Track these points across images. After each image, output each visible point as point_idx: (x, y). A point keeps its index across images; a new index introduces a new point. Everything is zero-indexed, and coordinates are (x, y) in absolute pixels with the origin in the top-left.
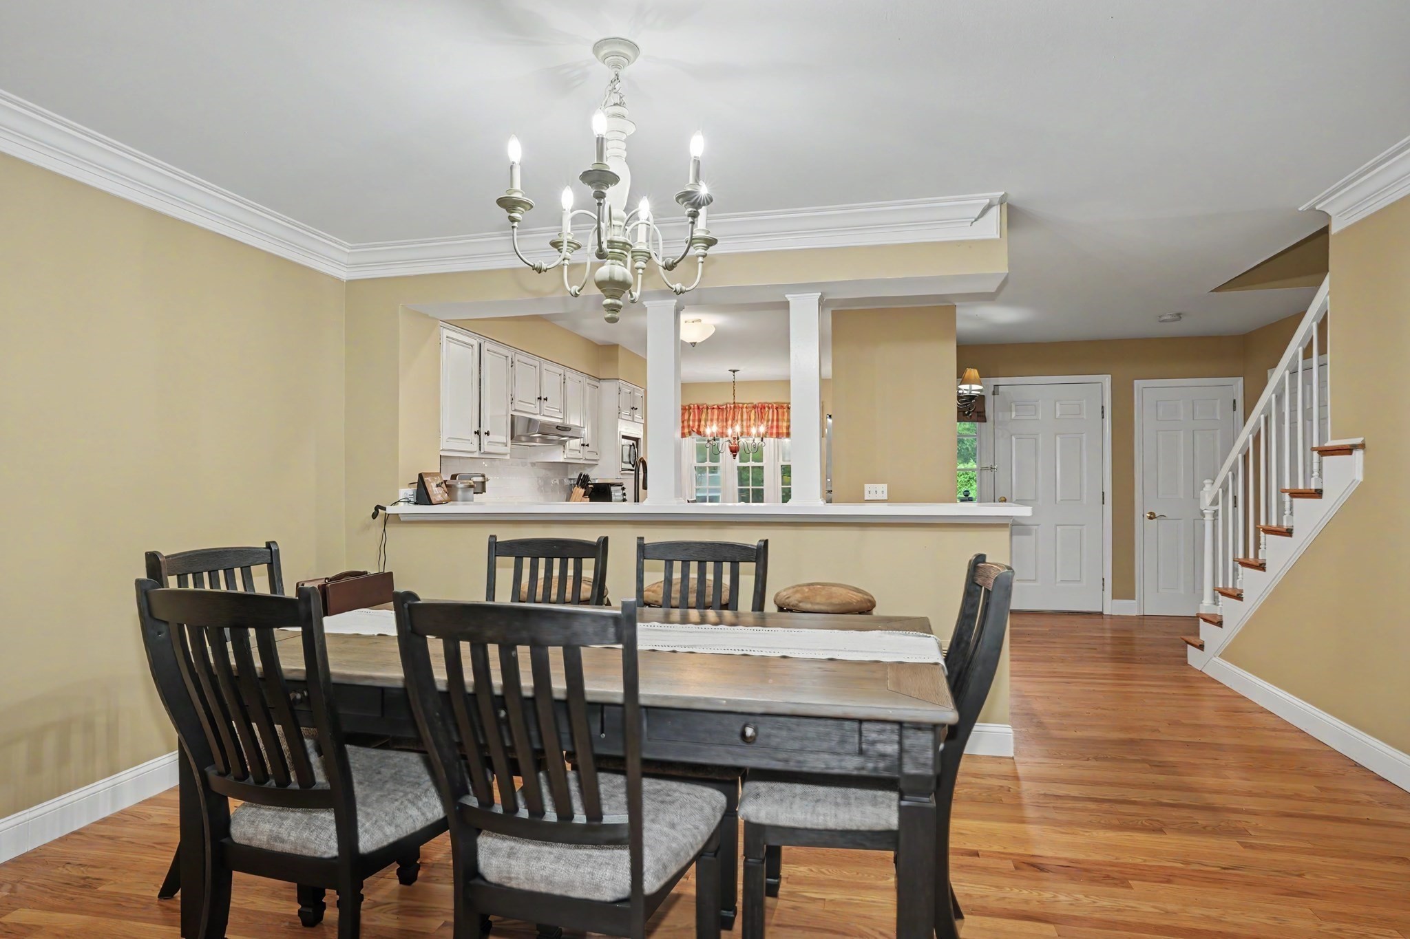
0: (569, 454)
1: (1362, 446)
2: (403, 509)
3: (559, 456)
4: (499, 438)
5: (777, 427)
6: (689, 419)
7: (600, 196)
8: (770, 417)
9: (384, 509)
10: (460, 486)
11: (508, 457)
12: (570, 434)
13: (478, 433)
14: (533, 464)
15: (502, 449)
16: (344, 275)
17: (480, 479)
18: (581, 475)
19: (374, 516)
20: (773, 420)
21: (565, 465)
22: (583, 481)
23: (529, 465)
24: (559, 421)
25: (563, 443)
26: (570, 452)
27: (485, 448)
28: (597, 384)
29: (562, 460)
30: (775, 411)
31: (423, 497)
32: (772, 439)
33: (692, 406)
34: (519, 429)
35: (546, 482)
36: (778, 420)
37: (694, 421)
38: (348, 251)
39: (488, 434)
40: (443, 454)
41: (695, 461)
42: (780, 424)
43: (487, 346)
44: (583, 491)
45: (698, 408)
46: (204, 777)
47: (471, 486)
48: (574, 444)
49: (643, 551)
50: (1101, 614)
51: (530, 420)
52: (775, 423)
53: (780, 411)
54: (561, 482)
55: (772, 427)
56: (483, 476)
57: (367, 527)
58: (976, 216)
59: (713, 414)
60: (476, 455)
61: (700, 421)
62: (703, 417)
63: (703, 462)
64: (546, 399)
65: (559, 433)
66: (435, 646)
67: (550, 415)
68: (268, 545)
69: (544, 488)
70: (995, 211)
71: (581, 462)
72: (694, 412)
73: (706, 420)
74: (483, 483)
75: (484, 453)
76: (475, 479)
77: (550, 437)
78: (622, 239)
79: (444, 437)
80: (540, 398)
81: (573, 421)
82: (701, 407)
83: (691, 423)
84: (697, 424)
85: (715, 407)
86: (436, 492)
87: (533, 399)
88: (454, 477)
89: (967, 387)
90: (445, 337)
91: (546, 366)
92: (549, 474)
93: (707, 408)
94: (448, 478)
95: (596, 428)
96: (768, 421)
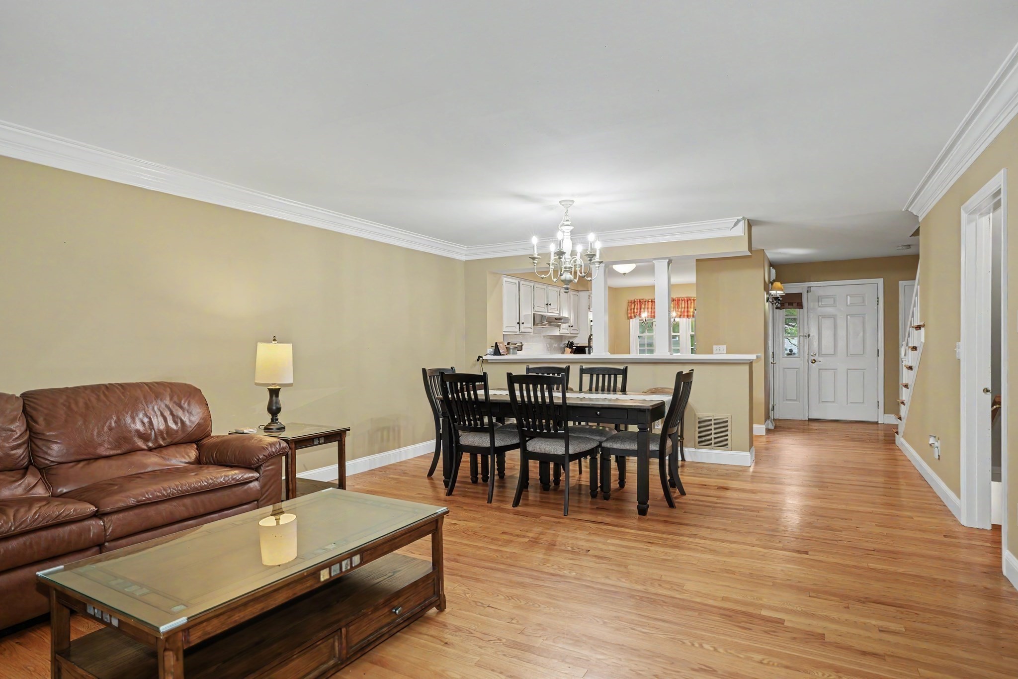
0: (562, 331)
1: (924, 326)
2: (489, 357)
3: (557, 332)
4: (528, 326)
5: (688, 311)
6: (634, 309)
7: (560, 258)
8: (683, 306)
9: (482, 357)
10: (512, 347)
11: (532, 333)
12: (562, 321)
13: (518, 323)
14: (544, 336)
15: (530, 330)
16: (464, 258)
17: (520, 344)
18: (569, 341)
19: (478, 360)
20: (685, 308)
21: (561, 338)
22: (570, 345)
23: (542, 337)
24: (557, 315)
25: (559, 326)
26: (563, 330)
27: (522, 330)
28: (577, 293)
29: (558, 334)
30: (686, 302)
31: (497, 352)
32: (685, 319)
33: (636, 300)
34: (537, 321)
35: (551, 346)
36: (688, 308)
37: (637, 309)
38: (466, 249)
39: (523, 323)
40: (504, 333)
41: (638, 332)
42: (689, 310)
43: (522, 282)
44: (570, 350)
45: (640, 301)
46: (454, 425)
47: (517, 348)
48: (564, 326)
49: (582, 371)
50: (877, 423)
51: (542, 316)
52: (686, 310)
53: (689, 302)
54: (559, 345)
55: (684, 311)
56: (521, 343)
57: (475, 365)
58: (732, 226)
59: (648, 305)
60: (518, 333)
61: (641, 309)
62: (643, 306)
63: (643, 333)
64: (550, 305)
65: (557, 321)
66: (517, 386)
67: (553, 313)
68: (452, 368)
69: (550, 349)
70: (741, 224)
71: (569, 335)
72: (638, 304)
73: (644, 308)
74: (522, 346)
75: (522, 332)
76: (518, 344)
77: (552, 323)
78: (568, 266)
79: (505, 326)
80: (547, 304)
81: (565, 314)
82: (642, 301)
83: (636, 310)
84: (639, 310)
85: (650, 300)
86: (502, 350)
87: (544, 306)
88: (508, 344)
89: (775, 292)
90: (504, 281)
91: (549, 288)
92: (553, 341)
93: (645, 302)
94: (506, 344)
95: (577, 317)
96: (682, 308)
